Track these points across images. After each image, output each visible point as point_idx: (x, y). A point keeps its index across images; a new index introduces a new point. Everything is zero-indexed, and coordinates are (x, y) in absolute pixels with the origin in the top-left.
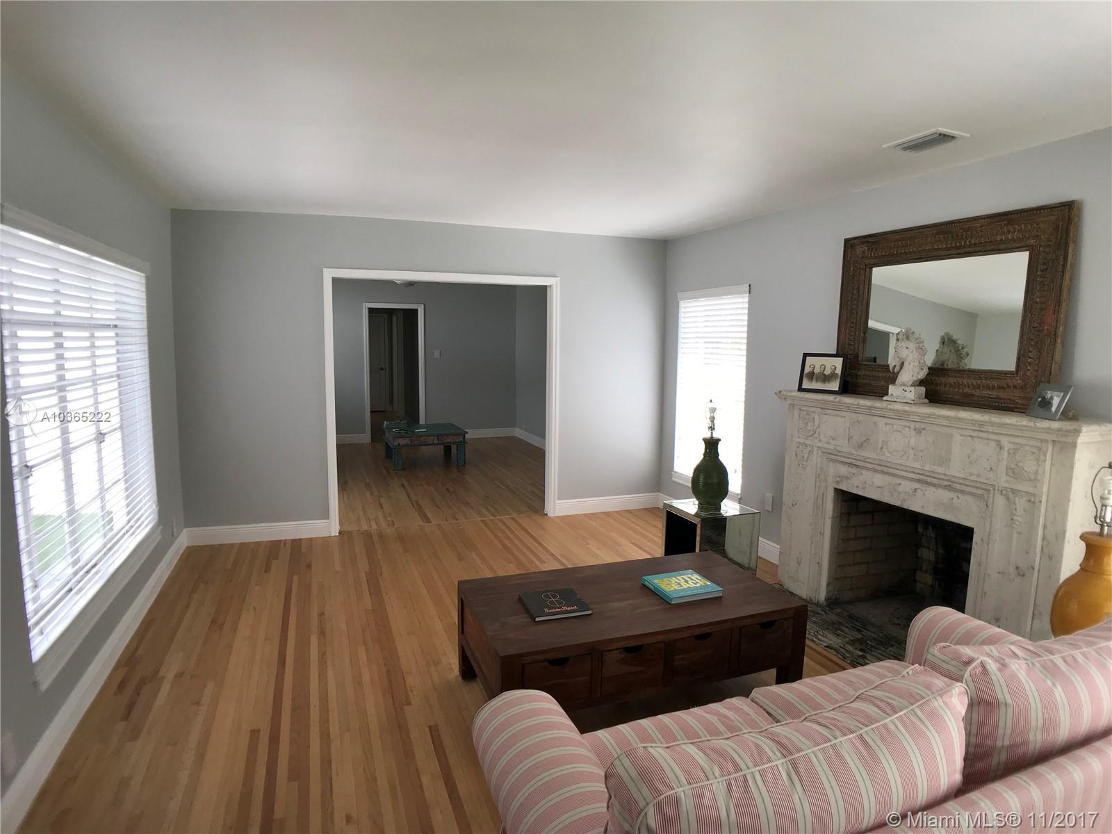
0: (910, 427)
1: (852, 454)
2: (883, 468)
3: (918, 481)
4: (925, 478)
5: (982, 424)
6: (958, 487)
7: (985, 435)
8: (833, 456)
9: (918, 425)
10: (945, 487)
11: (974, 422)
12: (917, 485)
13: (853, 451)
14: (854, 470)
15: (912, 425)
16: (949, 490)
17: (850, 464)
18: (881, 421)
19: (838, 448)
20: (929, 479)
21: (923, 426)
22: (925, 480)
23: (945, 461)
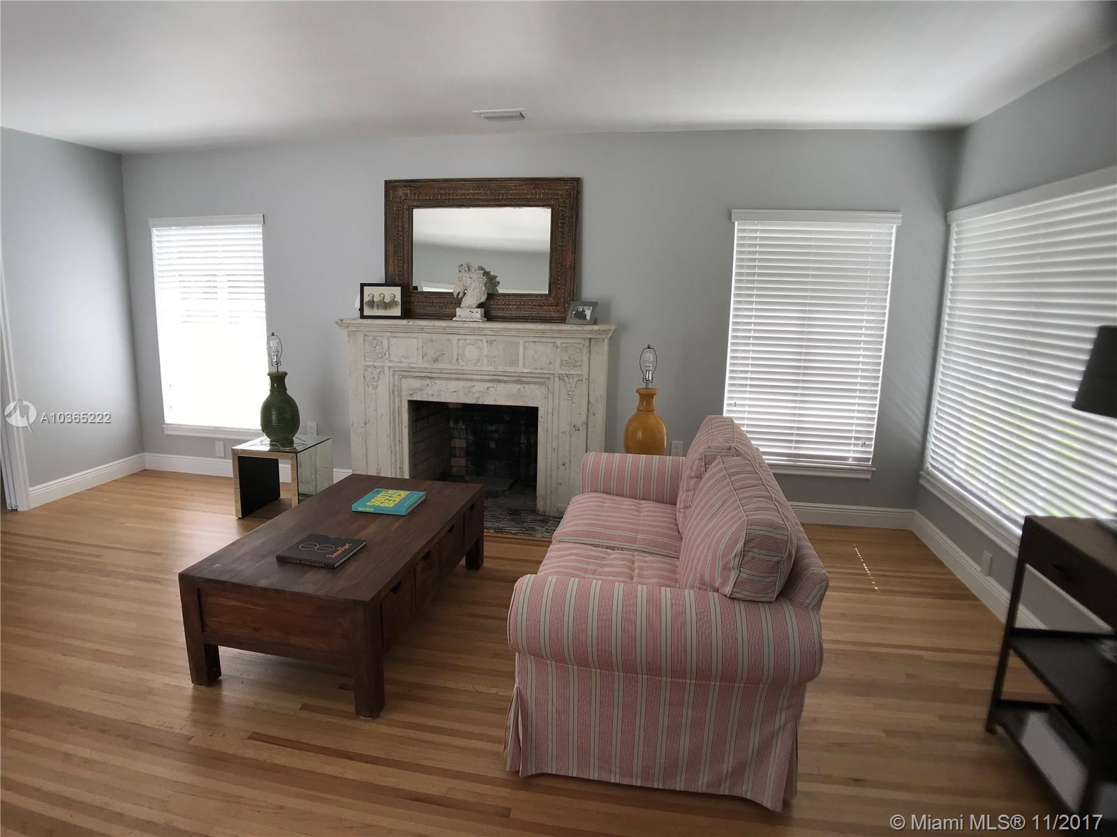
0: (482, 341)
1: (427, 368)
2: (459, 376)
3: (492, 381)
4: (497, 377)
5: (543, 332)
6: (525, 379)
7: (544, 340)
8: (405, 373)
9: (490, 338)
10: (514, 382)
11: (537, 331)
12: (490, 384)
13: (428, 366)
14: (428, 382)
15: (484, 339)
16: (517, 383)
17: (423, 378)
18: (454, 338)
19: (411, 365)
20: (501, 378)
21: (493, 338)
22: (497, 379)
23: (514, 362)
